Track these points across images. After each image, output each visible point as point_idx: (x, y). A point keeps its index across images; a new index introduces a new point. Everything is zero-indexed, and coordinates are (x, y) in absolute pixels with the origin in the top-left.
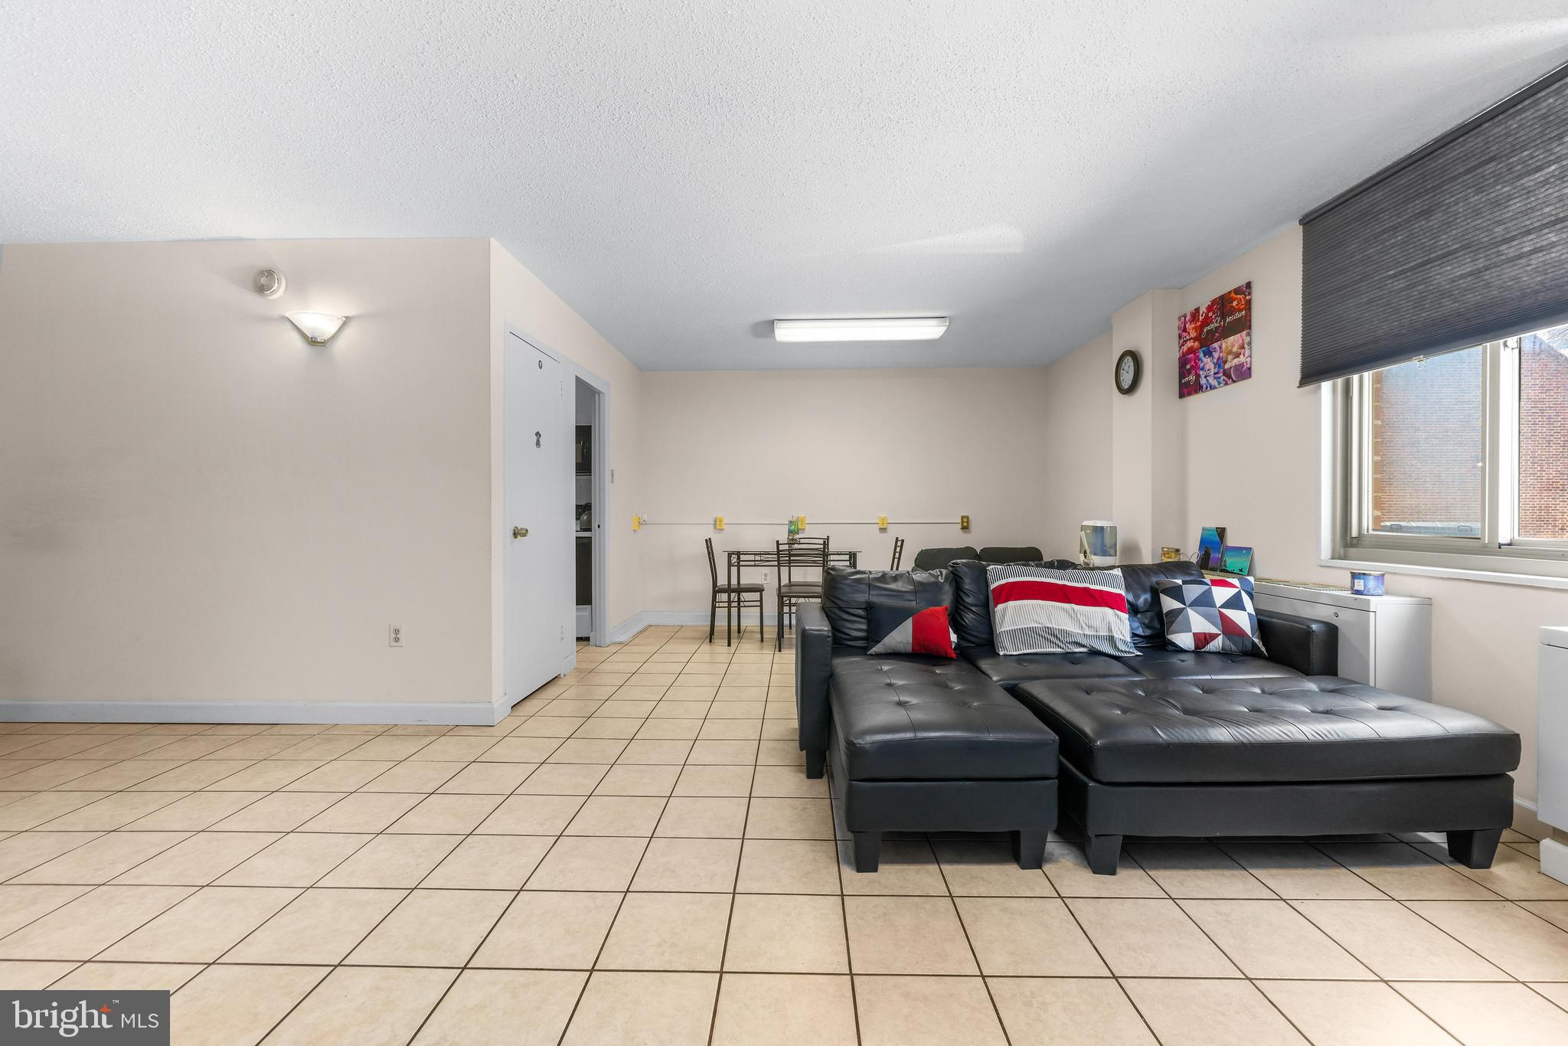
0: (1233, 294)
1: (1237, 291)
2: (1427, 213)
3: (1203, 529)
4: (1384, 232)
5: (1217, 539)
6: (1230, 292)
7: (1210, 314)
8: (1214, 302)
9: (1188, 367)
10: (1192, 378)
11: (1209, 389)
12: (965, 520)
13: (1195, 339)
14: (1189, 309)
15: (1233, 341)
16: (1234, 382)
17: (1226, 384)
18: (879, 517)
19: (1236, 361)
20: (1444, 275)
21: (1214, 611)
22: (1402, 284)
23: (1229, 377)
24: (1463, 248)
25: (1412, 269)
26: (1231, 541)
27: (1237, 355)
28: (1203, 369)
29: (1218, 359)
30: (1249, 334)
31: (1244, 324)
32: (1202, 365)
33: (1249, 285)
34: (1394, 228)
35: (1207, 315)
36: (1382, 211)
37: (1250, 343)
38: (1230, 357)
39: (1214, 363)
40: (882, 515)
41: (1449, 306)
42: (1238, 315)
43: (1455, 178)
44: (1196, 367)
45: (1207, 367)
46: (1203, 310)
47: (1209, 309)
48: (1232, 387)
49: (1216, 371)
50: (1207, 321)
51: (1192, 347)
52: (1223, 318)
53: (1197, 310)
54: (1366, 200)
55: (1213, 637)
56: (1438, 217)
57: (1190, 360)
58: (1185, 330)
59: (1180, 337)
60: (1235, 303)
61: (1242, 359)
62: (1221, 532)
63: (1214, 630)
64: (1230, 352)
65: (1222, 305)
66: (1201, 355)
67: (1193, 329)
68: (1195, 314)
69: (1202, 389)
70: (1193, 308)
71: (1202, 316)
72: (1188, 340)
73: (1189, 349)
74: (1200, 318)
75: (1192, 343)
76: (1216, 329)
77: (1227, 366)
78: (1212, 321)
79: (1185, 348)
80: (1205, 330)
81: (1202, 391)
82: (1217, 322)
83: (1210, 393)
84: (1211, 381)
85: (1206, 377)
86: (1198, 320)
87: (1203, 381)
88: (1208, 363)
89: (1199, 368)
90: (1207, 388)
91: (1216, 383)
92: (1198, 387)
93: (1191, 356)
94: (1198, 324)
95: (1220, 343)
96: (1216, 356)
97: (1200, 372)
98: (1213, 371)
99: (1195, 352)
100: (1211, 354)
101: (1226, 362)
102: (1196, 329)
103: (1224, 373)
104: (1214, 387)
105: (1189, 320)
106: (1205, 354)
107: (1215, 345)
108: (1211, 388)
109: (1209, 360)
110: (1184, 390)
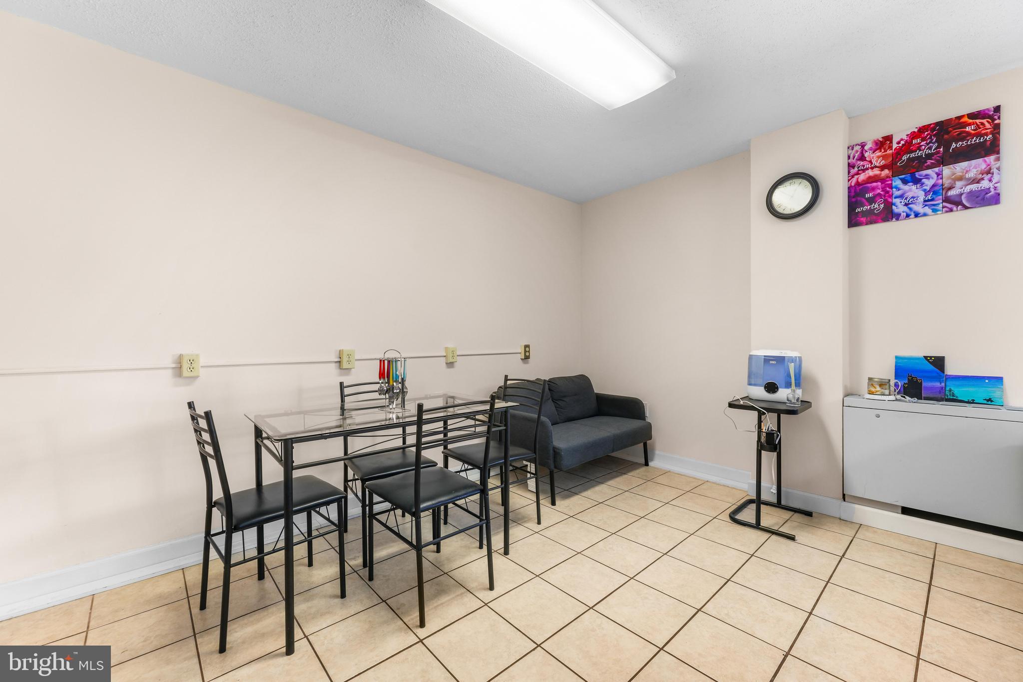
0: (966, 119)
3: (897, 357)
5: (931, 367)
6: (959, 118)
7: (915, 141)
8: (922, 129)
9: (868, 196)
11: (913, 216)
12: (527, 349)
13: (884, 167)
14: (873, 137)
15: (968, 167)
16: (967, 208)
17: (951, 210)
18: (446, 348)
19: (973, 187)
23: (959, 203)
26: (951, 369)
27: (977, 181)
28: (901, 196)
29: (934, 186)
30: (997, 159)
31: (987, 150)
32: (896, 193)
33: (998, 108)
35: (908, 142)
37: (998, 169)
38: (959, 184)
39: (925, 190)
40: (450, 345)
42: (976, 141)
44: (886, 196)
45: (910, 195)
46: (900, 134)
47: (913, 135)
48: (959, 215)
49: (929, 197)
50: (907, 147)
51: (877, 176)
52: (945, 143)
53: (889, 138)
57: (873, 189)
58: (862, 158)
59: (851, 166)
60: (970, 128)
61: (984, 185)
62: (939, 363)
64: (960, 179)
65: (942, 130)
66: (897, 183)
67: (879, 157)
68: (884, 143)
69: (897, 217)
70: (879, 136)
71: (898, 143)
72: (867, 169)
73: (870, 177)
74: (895, 146)
75: (876, 172)
76: (929, 156)
77: (951, 193)
78: (919, 148)
79: (862, 177)
80: (905, 158)
81: (897, 219)
82: (930, 148)
83: (913, 221)
84: (918, 208)
85: (906, 205)
86: (890, 147)
87: (899, 207)
88: (912, 190)
89: (891, 196)
90: (908, 216)
91: (927, 210)
92: (889, 215)
93: (874, 184)
94: (889, 152)
95: (936, 170)
96: (929, 183)
97: (894, 201)
98: (921, 196)
99: (883, 181)
100: (917, 181)
101: (950, 188)
102: (884, 157)
103: (947, 200)
104: (925, 215)
105: (871, 149)
106: (905, 182)
107: (929, 172)
108: (917, 215)
109: (914, 187)
110: (859, 219)
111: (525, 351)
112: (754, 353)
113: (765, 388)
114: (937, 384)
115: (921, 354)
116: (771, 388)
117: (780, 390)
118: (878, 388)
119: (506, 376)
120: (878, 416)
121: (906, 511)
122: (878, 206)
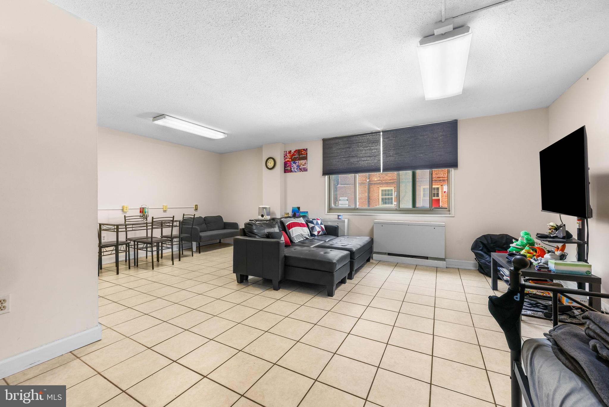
0: (302, 150)
1: (304, 150)
2: (349, 148)
3: (293, 207)
4: (341, 148)
5: (298, 210)
6: (301, 149)
7: (295, 153)
8: (296, 150)
9: (288, 165)
10: (289, 168)
13: (290, 158)
14: (288, 150)
15: (303, 162)
16: (303, 171)
17: (300, 172)
18: (163, 206)
19: (303, 167)
20: (352, 160)
21: (319, 226)
22: (344, 159)
23: (301, 170)
24: (356, 156)
25: (347, 157)
26: (301, 210)
27: (304, 165)
28: (293, 167)
29: (298, 165)
30: (307, 161)
31: (305, 158)
32: (292, 166)
33: (307, 149)
34: (343, 148)
35: (294, 153)
36: (340, 144)
37: (307, 163)
38: (301, 165)
41: (353, 166)
42: (304, 156)
43: (354, 143)
44: (290, 166)
45: (294, 166)
46: (293, 151)
47: (295, 152)
48: (302, 172)
49: (297, 168)
50: (294, 155)
51: (289, 160)
52: (299, 155)
53: (291, 151)
54: (337, 141)
55: (320, 231)
56: (351, 149)
57: (288, 164)
58: (286, 155)
59: (284, 157)
60: (303, 153)
61: (305, 166)
62: (299, 208)
63: (321, 230)
64: (302, 164)
65: (299, 152)
66: (292, 163)
68: (290, 152)
71: (292, 153)
72: (287, 158)
76: (297, 157)
77: (300, 167)
78: (296, 155)
79: (286, 160)
80: (293, 157)
83: (295, 173)
84: (295, 170)
87: (293, 170)
88: (295, 165)
91: (297, 171)
92: (291, 171)
93: (288, 162)
94: (291, 155)
96: (297, 164)
99: (290, 162)
100: (295, 163)
101: (300, 166)
102: (290, 156)
105: (288, 153)
106: (293, 163)
107: (297, 161)
108: (295, 172)
110: (286, 171)
111: (196, 207)
112: (260, 206)
113: (261, 216)
114: (298, 214)
115: (296, 206)
117: (264, 216)
118: (286, 215)
119: (184, 214)
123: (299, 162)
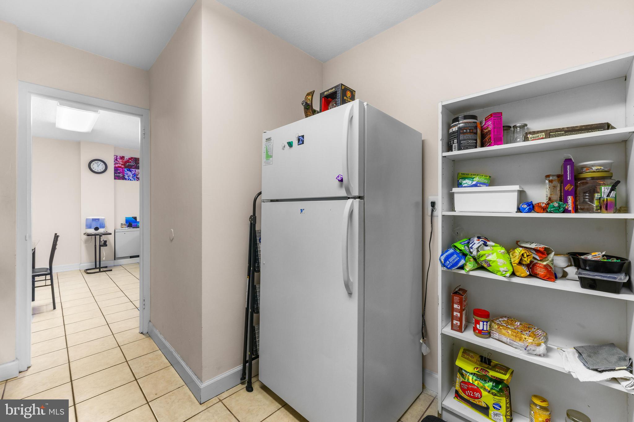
3: (126, 218)
5: (134, 219)
7: (130, 160)
8: (132, 158)
13: (122, 165)
14: (120, 154)
17: (138, 180)
28: (127, 174)
29: (134, 173)
39: (132, 174)
46: (127, 158)
47: (130, 159)
49: (133, 176)
50: (128, 161)
52: (136, 164)
57: (120, 170)
58: (117, 160)
59: (114, 161)
65: (135, 160)
66: (126, 170)
67: (121, 161)
68: (122, 158)
69: (126, 179)
70: (122, 155)
71: (126, 159)
72: (118, 164)
73: (119, 166)
74: (125, 160)
75: (120, 165)
76: (133, 166)
77: (138, 176)
78: (131, 162)
79: (117, 165)
80: (128, 164)
81: (126, 180)
82: (133, 163)
83: (129, 181)
84: (131, 178)
85: (128, 177)
86: (124, 160)
87: (126, 177)
88: (129, 173)
89: (124, 173)
90: (128, 180)
91: (133, 179)
92: (123, 178)
93: (120, 169)
95: (135, 169)
96: (133, 172)
97: (125, 175)
98: (132, 176)
99: (122, 168)
100: (130, 171)
101: (138, 175)
102: (123, 162)
103: (137, 178)
104: (132, 180)
105: (119, 158)
106: (128, 171)
107: (133, 169)
108: (130, 180)
109: (130, 172)
110: (116, 178)
112: (88, 218)
113: (94, 229)
114: (135, 224)
115: (131, 216)
116: (96, 229)
117: (100, 229)
118: (124, 226)
120: (125, 234)
121: (131, 257)
122: (121, 175)
123: (135, 171)
